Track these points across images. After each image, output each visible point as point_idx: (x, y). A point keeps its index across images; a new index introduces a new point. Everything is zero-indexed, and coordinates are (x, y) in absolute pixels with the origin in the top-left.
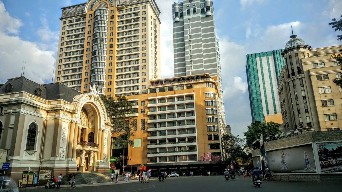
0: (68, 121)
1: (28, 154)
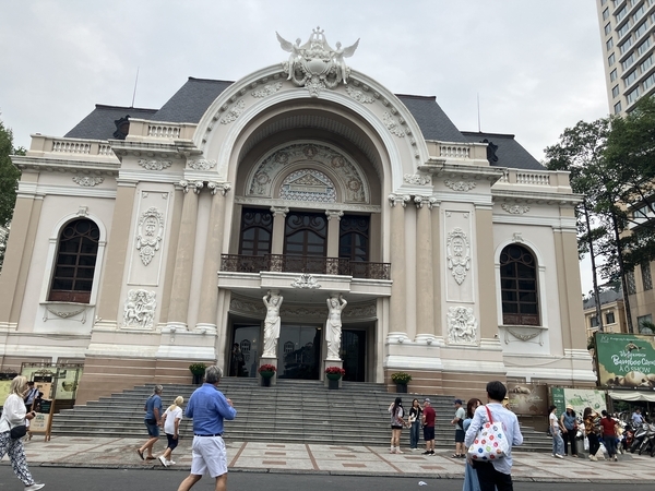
0: (169, 188)
1: (50, 316)
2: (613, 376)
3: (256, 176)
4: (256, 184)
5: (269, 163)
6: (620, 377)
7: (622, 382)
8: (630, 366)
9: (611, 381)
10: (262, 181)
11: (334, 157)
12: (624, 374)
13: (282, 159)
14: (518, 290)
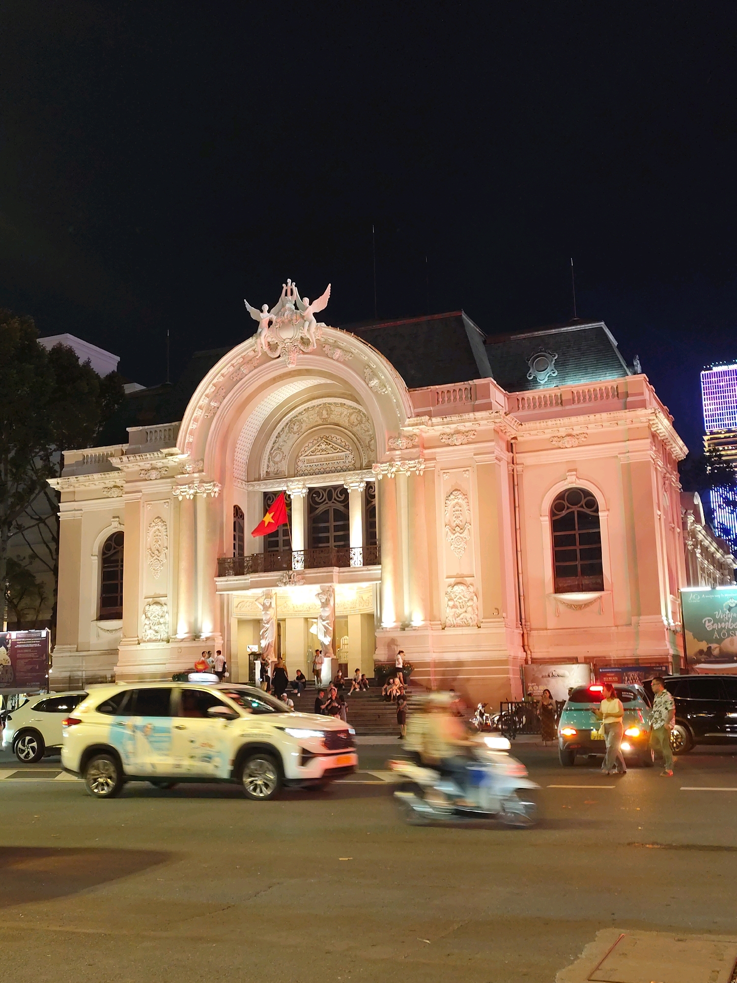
1: (101, 633)
2: (704, 646)
3: (271, 454)
4: (271, 462)
5: (283, 436)
6: (714, 646)
7: (716, 652)
8: (729, 630)
9: (701, 652)
10: (277, 459)
11: (351, 414)
12: (719, 641)
13: (295, 428)
14: (578, 547)
